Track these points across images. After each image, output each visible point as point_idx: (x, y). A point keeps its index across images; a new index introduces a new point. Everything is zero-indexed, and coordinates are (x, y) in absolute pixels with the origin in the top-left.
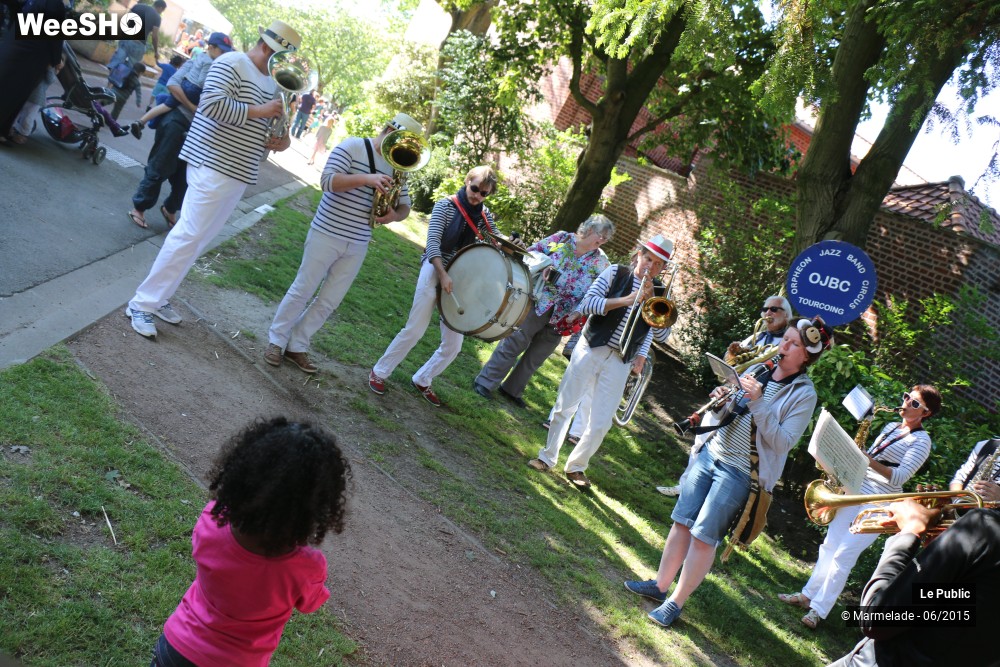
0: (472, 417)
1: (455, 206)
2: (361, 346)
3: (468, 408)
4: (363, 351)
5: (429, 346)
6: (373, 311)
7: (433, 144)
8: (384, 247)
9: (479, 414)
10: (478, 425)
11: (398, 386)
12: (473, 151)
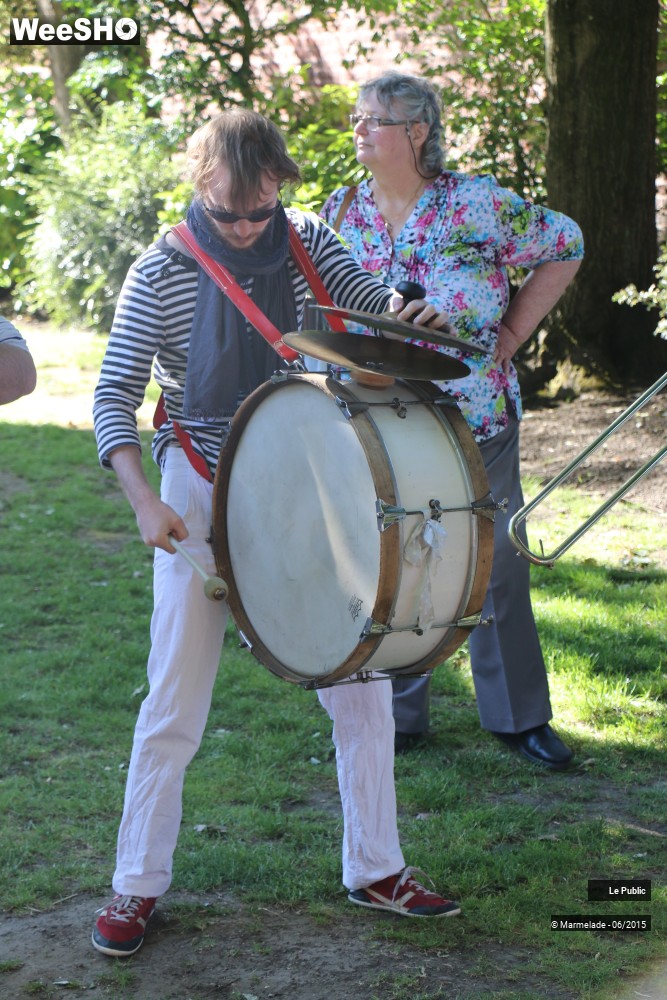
0: (498, 888)
1: (191, 265)
2: (70, 830)
3: (476, 863)
4: (81, 845)
5: (291, 727)
6: (82, 702)
7: (93, 107)
8: (61, 491)
9: (518, 869)
10: (523, 906)
11: (227, 900)
12: (216, 64)
